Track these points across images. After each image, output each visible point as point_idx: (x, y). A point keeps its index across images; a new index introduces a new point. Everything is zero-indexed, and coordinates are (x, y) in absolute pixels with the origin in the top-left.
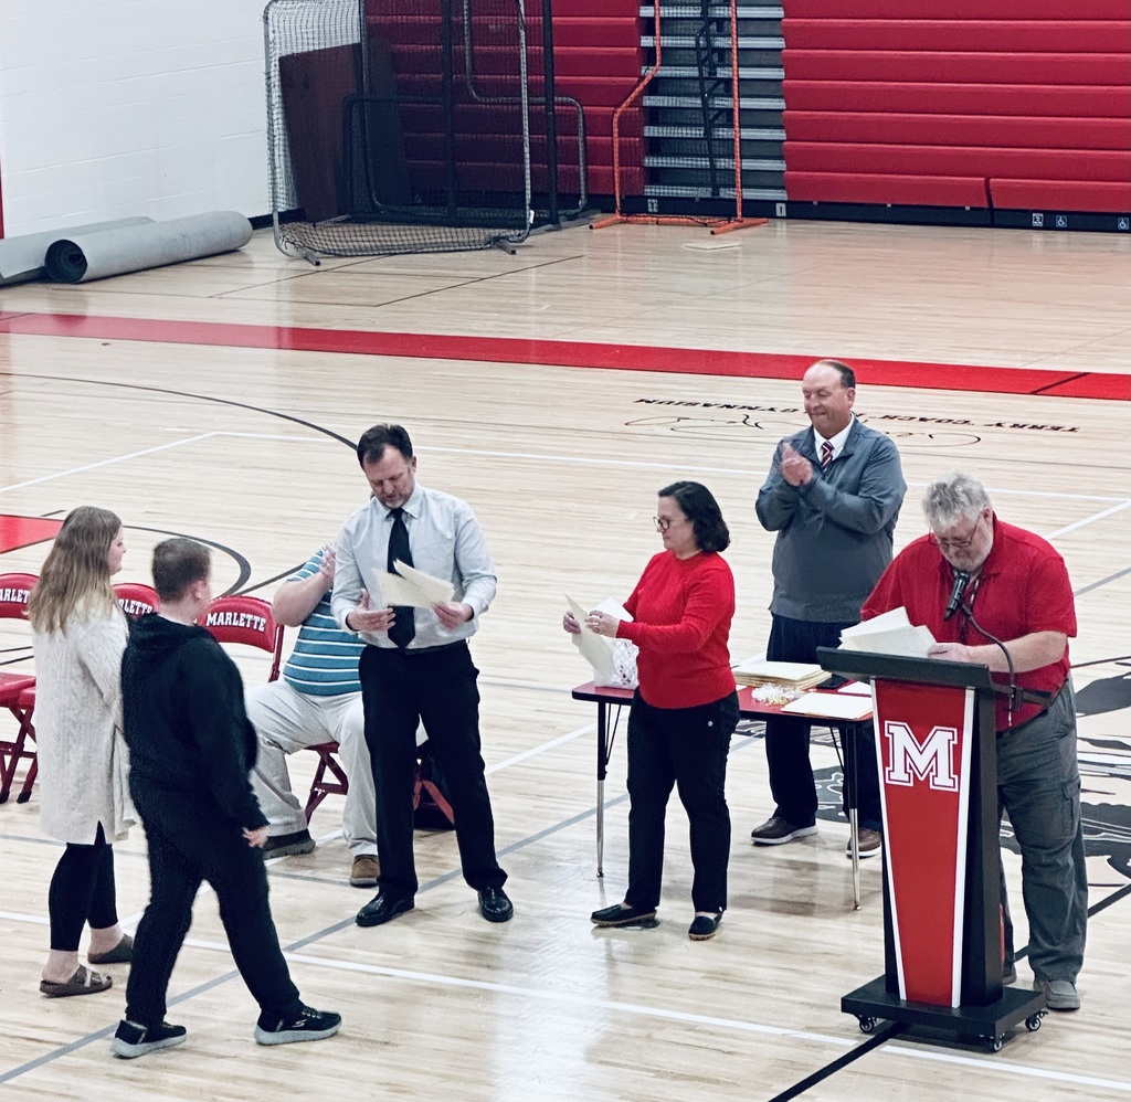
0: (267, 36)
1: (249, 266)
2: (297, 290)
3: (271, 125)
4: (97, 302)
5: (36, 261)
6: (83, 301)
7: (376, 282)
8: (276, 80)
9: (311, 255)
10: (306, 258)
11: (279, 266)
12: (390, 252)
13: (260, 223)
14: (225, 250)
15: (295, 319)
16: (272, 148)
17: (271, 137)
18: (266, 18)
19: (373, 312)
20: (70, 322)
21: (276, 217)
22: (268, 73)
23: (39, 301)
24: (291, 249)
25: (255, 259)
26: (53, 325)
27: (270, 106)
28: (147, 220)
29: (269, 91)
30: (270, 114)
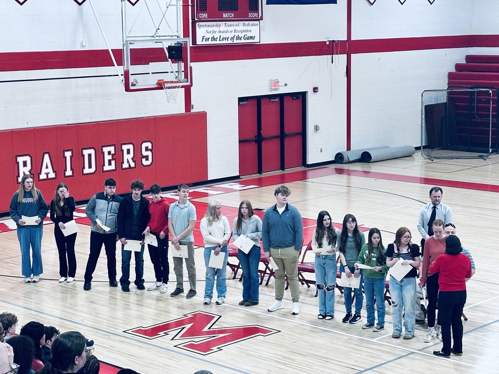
0: (422, 100)
1: (414, 160)
2: (426, 167)
3: (422, 124)
4: (374, 168)
5: (358, 157)
6: (370, 167)
7: (448, 166)
8: (424, 112)
9: (430, 158)
10: (429, 159)
11: (422, 161)
12: (452, 158)
13: (417, 148)
14: (408, 156)
15: (426, 175)
16: (422, 130)
17: (422, 127)
18: (422, 96)
19: (447, 174)
20: (366, 173)
21: (422, 147)
22: (422, 110)
23: (358, 167)
24: (425, 156)
25: (416, 158)
26: (362, 174)
27: (422, 119)
28: (388, 147)
29: (422, 115)
30: (422, 121)
